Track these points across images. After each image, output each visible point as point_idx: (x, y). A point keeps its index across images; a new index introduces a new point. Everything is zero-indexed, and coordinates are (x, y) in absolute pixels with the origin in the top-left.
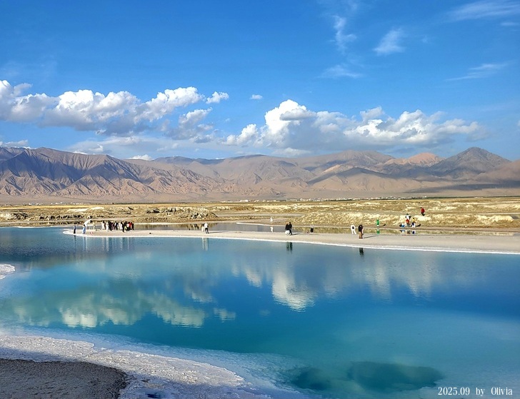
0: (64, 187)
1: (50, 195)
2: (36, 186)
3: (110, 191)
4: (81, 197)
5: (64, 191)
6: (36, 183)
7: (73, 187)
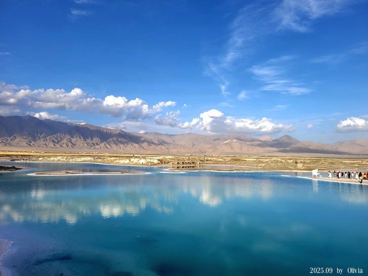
0: (98, 144)
1: (90, 149)
2: (83, 143)
3: (122, 148)
4: (107, 150)
5: (98, 147)
6: (83, 142)
7: (102, 145)
